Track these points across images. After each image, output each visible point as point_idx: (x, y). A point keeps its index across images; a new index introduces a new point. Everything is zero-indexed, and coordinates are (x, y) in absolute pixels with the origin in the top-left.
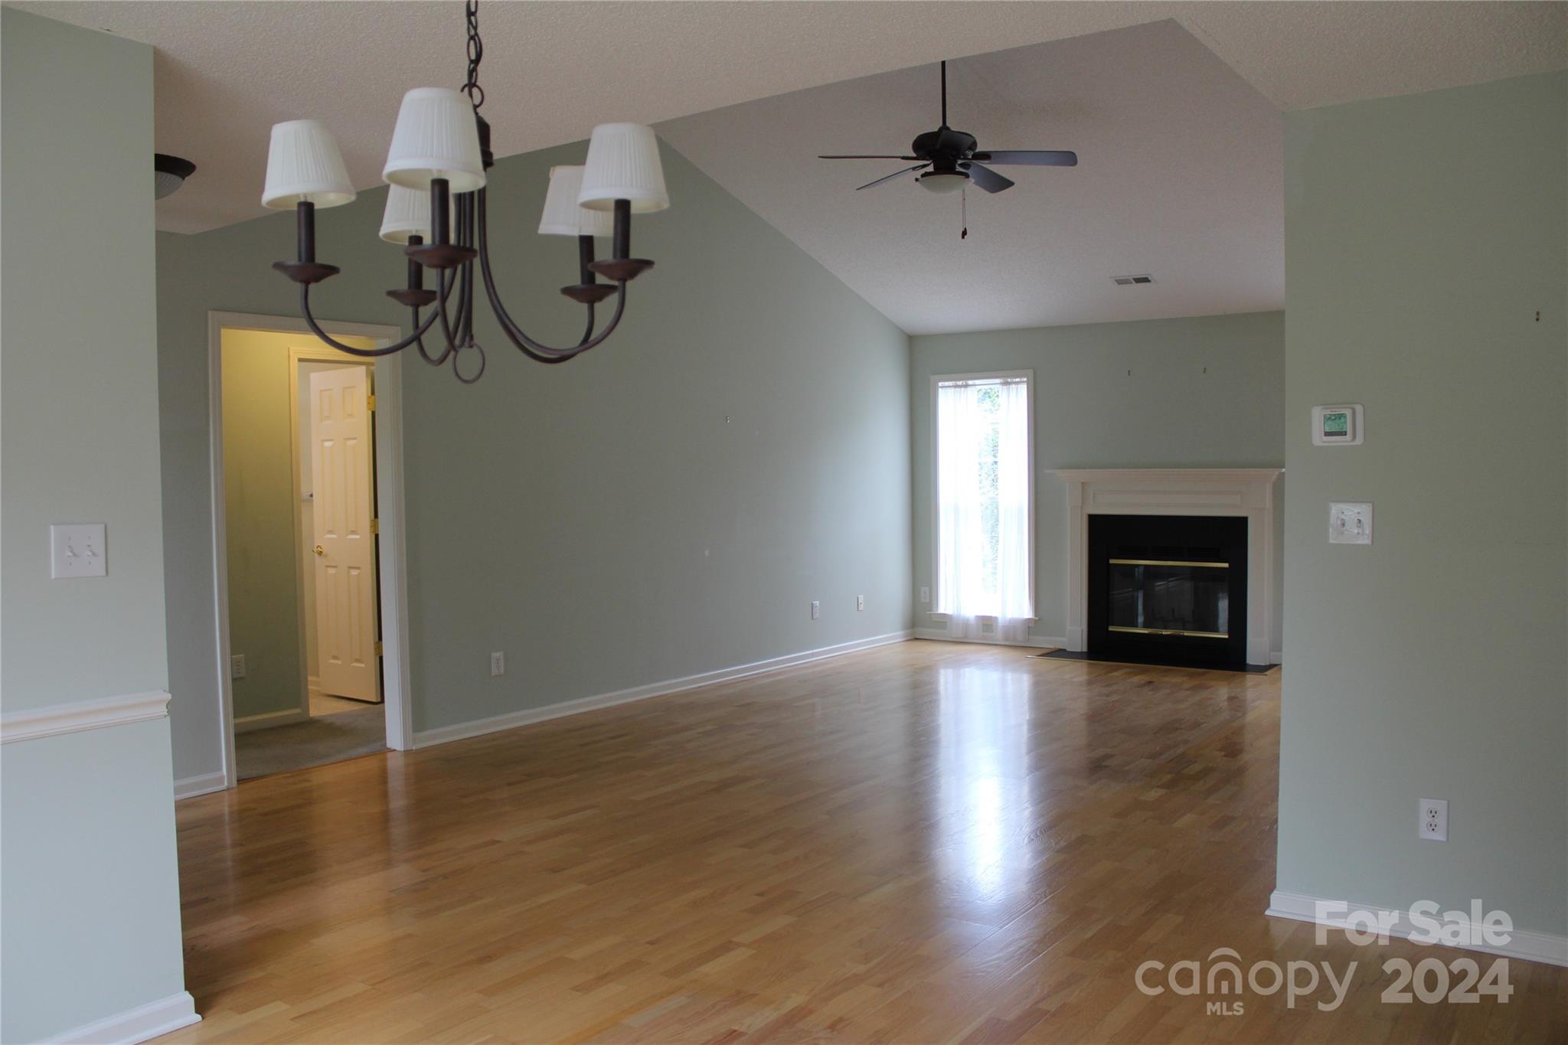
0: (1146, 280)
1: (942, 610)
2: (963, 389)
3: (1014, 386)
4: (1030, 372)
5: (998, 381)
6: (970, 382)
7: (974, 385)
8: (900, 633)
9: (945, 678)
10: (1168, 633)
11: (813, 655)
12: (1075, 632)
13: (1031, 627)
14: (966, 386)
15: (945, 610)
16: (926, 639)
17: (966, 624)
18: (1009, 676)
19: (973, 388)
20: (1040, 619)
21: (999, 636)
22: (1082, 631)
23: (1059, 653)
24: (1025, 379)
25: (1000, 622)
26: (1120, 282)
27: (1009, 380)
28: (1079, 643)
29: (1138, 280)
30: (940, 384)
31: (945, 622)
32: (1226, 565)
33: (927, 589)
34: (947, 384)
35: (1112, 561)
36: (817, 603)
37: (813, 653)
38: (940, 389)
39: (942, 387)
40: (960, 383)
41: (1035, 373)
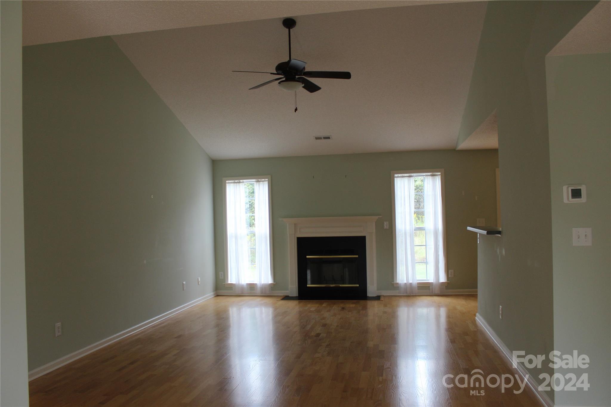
0: (329, 138)
1: (229, 282)
2: (238, 184)
3: (261, 182)
4: (270, 177)
5: (254, 180)
6: (241, 181)
7: (243, 182)
8: (212, 293)
9: (233, 312)
10: (334, 286)
11: (184, 307)
12: (293, 288)
13: (273, 287)
14: (239, 182)
15: (231, 282)
16: (222, 295)
17: (242, 288)
18: (264, 309)
19: (243, 184)
20: (276, 283)
21: (258, 292)
22: (296, 287)
23: (286, 298)
24: (267, 180)
25: (259, 285)
26: (317, 138)
27: (259, 180)
28: (295, 293)
29: (325, 138)
30: (227, 182)
31: (232, 287)
32: (357, 256)
33: (222, 273)
34: (230, 181)
35: (307, 257)
36: (184, 283)
37: (184, 306)
38: (227, 184)
39: (228, 183)
40: (236, 181)
41: (271, 177)
